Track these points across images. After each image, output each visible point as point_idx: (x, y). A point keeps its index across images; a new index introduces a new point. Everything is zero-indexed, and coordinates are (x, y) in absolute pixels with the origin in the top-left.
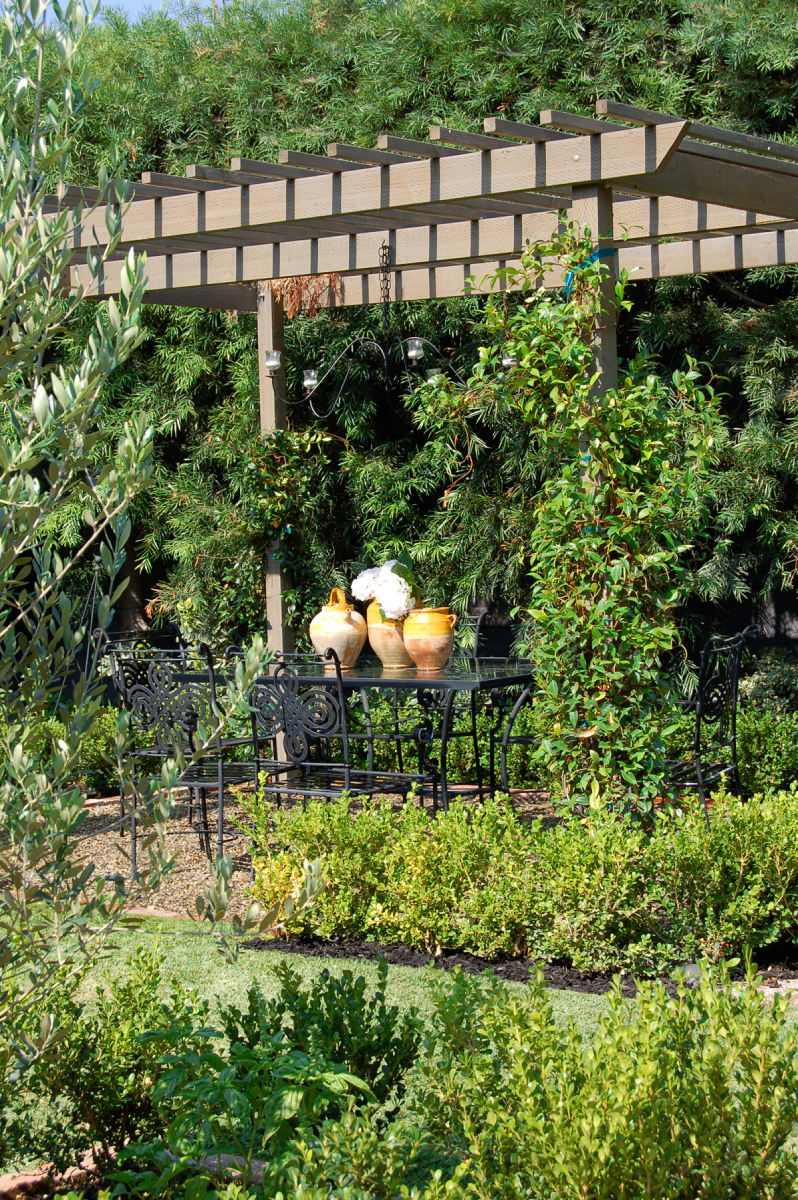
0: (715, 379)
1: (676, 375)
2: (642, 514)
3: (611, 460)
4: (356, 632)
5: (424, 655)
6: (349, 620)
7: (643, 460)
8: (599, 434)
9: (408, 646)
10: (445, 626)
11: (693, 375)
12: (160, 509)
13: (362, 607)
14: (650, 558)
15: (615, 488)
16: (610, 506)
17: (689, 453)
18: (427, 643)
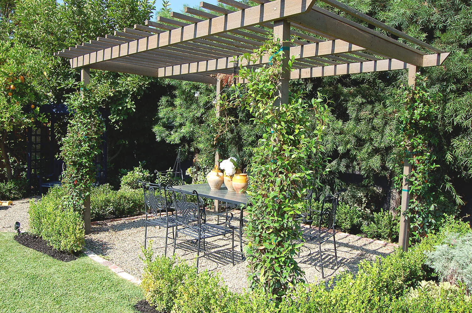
0: (329, 102)
1: (313, 100)
2: (293, 156)
3: (281, 133)
4: (220, 179)
5: (237, 189)
6: (218, 175)
7: (295, 133)
8: (277, 122)
9: (233, 186)
10: (245, 180)
11: (320, 100)
12: (196, 135)
13: (222, 171)
14: (294, 175)
15: (283, 145)
16: (279, 153)
17: (315, 132)
18: (238, 185)
